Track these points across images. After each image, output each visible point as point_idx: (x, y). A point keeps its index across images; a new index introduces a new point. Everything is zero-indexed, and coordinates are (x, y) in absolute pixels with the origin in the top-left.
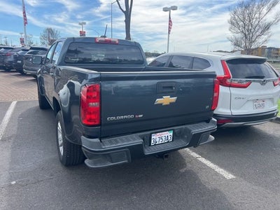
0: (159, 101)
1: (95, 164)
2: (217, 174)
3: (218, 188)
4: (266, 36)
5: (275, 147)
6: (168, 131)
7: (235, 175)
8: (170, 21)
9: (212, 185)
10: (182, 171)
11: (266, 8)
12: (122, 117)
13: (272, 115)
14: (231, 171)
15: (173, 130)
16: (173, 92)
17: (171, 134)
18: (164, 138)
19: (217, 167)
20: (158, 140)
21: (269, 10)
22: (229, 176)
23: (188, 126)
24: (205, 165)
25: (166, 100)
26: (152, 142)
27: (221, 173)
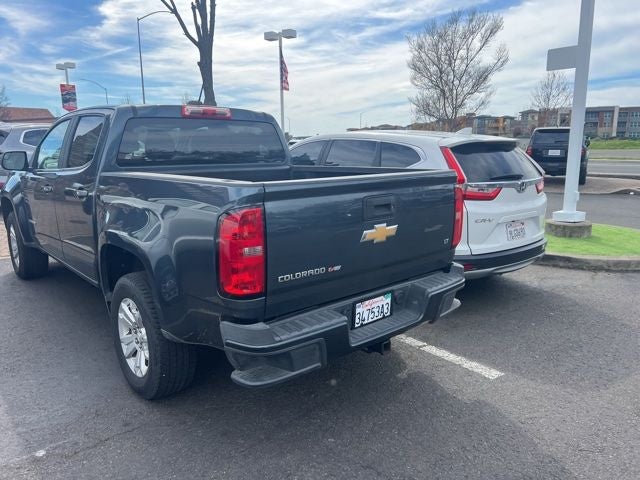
0: (368, 234)
1: (257, 377)
2: (469, 373)
3: (482, 398)
4: (483, 95)
5: (553, 310)
6: (383, 294)
7: (501, 370)
8: (282, 62)
9: (468, 395)
10: (403, 375)
11: (478, 37)
12: (305, 273)
13: (539, 249)
14: (493, 364)
15: (392, 292)
16: (391, 215)
17: (389, 300)
18: (376, 310)
19: (464, 359)
20: (365, 316)
21: (485, 41)
22: (493, 374)
23: (416, 282)
24: (440, 359)
25: (380, 232)
26: (357, 321)
27: (476, 370)
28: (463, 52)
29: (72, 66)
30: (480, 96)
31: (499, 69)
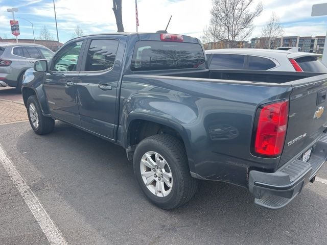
0: (316, 114)
6: (310, 148)
17: (310, 151)
18: (306, 157)
28: (239, 6)
29: (16, 10)
30: (246, 30)
31: (257, 16)
